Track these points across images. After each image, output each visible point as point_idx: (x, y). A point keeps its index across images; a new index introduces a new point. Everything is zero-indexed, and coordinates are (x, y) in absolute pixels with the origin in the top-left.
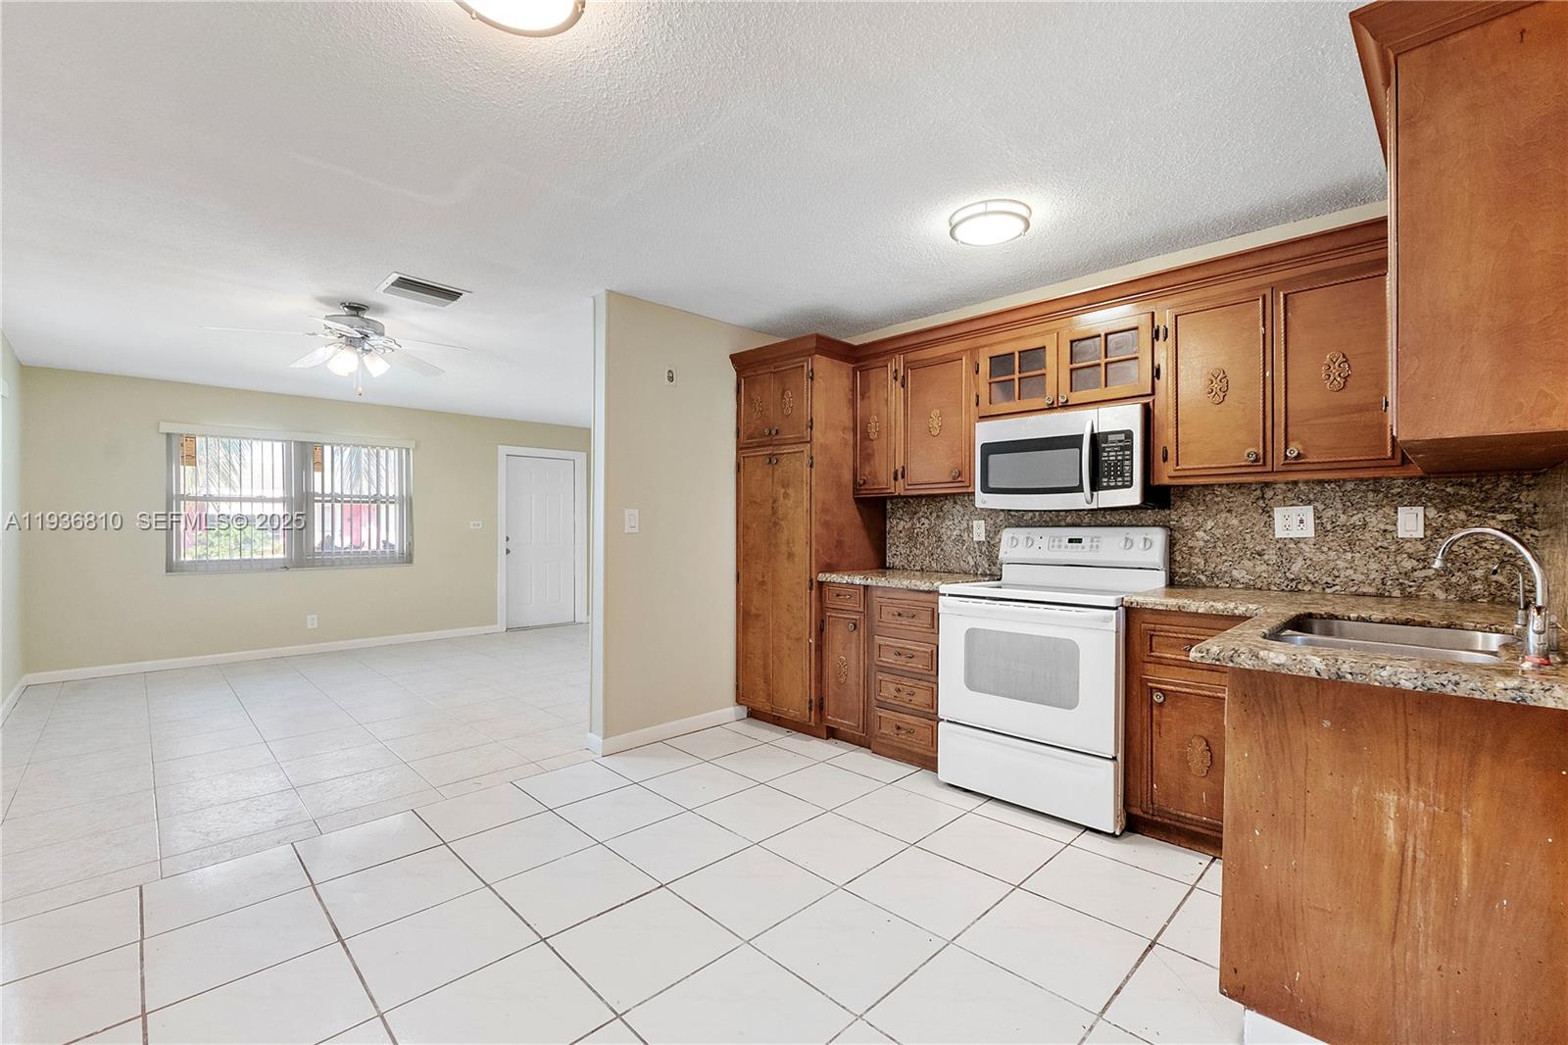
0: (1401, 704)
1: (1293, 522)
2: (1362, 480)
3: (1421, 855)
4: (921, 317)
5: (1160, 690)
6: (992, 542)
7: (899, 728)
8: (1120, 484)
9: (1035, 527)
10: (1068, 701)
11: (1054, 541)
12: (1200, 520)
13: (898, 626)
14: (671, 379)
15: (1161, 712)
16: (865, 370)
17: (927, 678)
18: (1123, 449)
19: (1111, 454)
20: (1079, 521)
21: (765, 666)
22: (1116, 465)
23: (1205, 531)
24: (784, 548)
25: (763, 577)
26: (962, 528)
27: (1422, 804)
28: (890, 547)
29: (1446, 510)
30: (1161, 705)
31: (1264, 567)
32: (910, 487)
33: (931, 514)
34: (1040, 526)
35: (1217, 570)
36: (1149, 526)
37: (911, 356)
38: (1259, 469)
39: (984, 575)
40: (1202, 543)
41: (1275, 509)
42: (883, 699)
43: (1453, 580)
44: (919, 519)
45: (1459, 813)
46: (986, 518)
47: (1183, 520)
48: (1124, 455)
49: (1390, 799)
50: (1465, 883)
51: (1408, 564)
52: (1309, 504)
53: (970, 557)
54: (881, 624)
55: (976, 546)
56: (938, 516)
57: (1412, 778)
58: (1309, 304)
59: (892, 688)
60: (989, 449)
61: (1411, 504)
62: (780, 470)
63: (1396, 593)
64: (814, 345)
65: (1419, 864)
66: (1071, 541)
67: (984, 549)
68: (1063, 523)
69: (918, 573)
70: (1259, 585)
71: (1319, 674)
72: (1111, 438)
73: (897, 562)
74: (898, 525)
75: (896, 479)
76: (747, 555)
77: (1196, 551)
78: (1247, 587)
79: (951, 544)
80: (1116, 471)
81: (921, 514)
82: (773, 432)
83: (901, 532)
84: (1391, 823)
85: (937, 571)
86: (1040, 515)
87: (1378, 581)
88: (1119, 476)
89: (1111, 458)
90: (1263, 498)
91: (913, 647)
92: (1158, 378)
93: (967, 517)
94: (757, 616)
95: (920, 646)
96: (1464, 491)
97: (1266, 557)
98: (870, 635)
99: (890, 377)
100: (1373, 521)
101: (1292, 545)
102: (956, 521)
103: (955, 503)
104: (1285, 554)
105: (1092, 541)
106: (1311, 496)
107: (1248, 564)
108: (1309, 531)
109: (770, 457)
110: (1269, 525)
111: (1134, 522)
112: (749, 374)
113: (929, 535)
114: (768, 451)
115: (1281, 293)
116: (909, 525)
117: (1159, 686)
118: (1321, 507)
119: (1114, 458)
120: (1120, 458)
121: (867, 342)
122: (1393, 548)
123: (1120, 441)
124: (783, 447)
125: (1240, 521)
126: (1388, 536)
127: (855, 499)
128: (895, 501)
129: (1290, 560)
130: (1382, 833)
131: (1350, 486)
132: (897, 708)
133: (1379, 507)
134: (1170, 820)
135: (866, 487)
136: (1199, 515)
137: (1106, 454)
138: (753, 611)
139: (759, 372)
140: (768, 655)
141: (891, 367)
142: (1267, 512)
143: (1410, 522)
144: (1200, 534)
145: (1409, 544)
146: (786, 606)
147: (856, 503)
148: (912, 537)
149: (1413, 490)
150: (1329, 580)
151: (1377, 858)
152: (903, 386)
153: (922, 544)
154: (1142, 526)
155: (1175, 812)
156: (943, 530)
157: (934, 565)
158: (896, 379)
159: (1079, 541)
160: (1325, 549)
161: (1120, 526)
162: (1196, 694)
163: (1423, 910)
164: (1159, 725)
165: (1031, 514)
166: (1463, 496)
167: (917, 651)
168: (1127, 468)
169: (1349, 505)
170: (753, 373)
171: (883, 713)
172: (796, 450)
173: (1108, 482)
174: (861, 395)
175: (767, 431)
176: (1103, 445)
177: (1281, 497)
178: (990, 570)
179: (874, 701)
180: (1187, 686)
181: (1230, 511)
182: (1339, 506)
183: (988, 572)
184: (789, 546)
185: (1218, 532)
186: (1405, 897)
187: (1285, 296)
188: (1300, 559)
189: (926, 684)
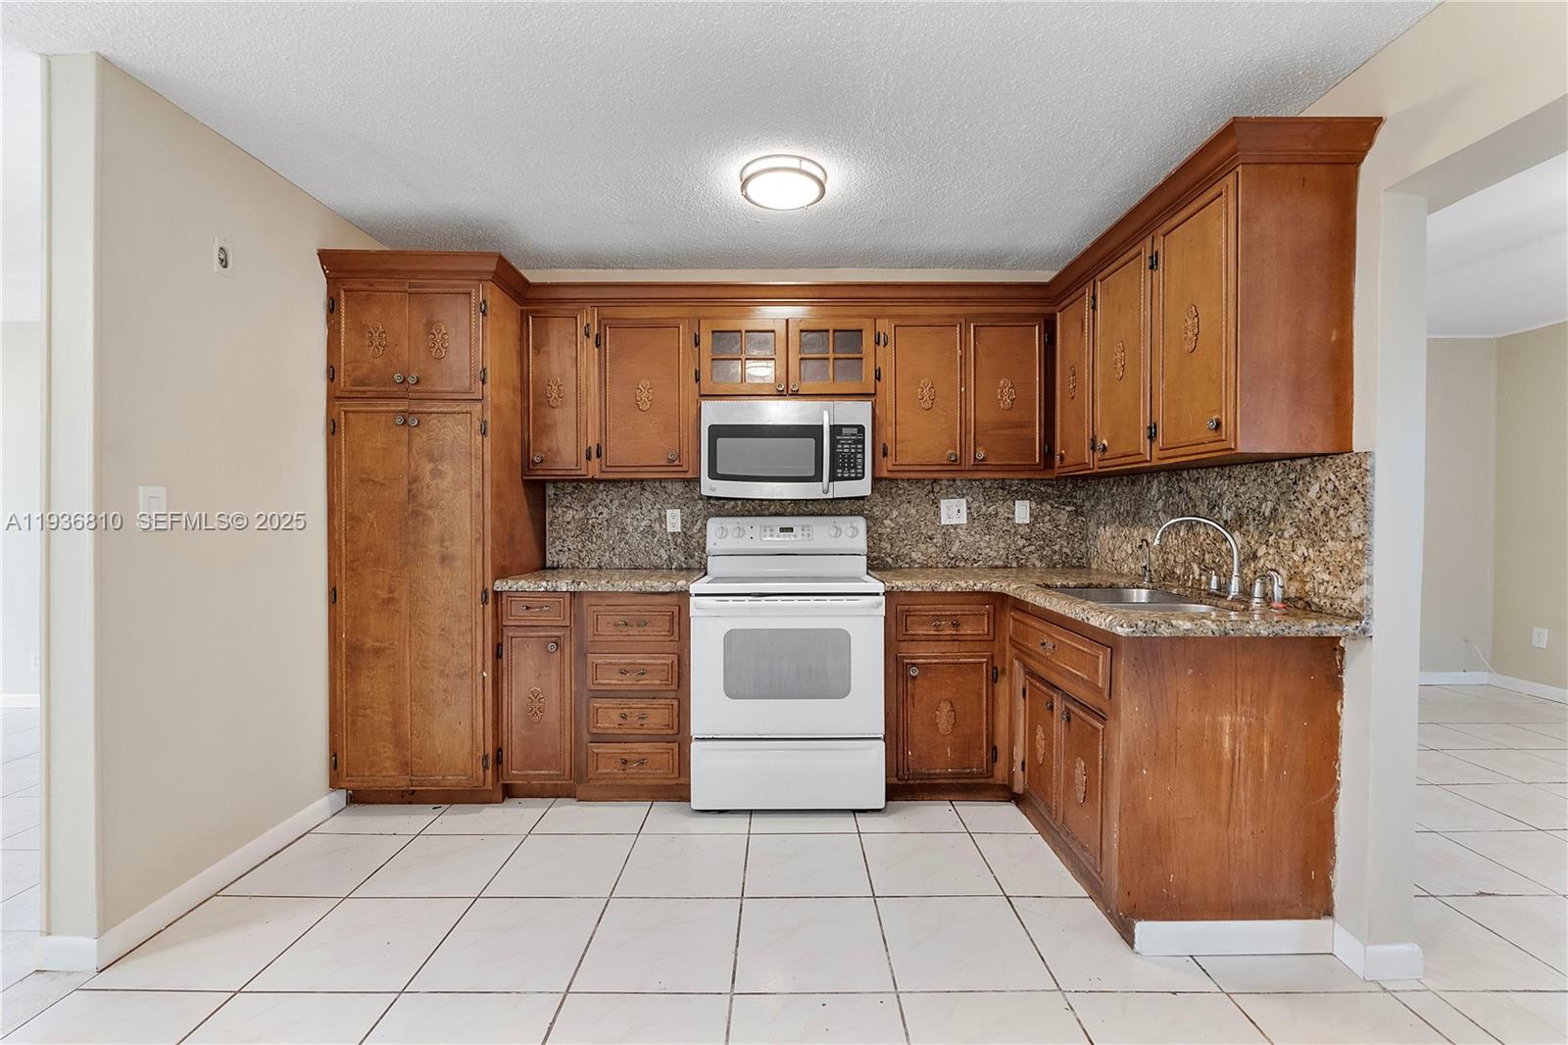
0: (1234, 649)
1: (953, 511)
2: (995, 480)
3: (1243, 756)
4: (598, 268)
5: (914, 665)
6: (689, 533)
7: (625, 762)
8: (853, 475)
9: (737, 516)
10: (840, 690)
11: (765, 531)
12: (888, 509)
13: (622, 638)
14: (224, 263)
15: (914, 684)
16: (541, 318)
17: (663, 694)
18: (856, 442)
19: (845, 446)
20: (782, 510)
21: (396, 723)
22: (849, 458)
23: (891, 520)
24: (434, 549)
25: (391, 591)
26: (652, 517)
27: (1243, 718)
28: (554, 542)
29: (1041, 504)
30: (914, 678)
31: (934, 549)
32: (609, 469)
33: (611, 501)
34: (743, 516)
35: (900, 553)
36: (845, 515)
37: (608, 312)
38: (956, 468)
39: (680, 569)
40: (889, 530)
41: (942, 501)
42: (600, 731)
43: (1045, 553)
44: (595, 507)
45: (1263, 719)
46: (682, 507)
47: (875, 509)
48: (856, 448)
49: (1226, 719)
50: (1266, 767)
51: (1021, 543)
52: (963, 497)
53: (662, 551)
54: (597, 638)
55: (670, 538)
56: (621, 505)
57: (1239, 702)
58: (990, 335)
59: (615, 716)
60: (717, 432)
61: (1022, 499)
62: (425, 436)
63: (1014, 565)
64: (494, 269)
65: (1242, 762)
66: (782, 530)
67: (679, 540)
68: (766, 512)
69: (594, 572)
70: (929, 565)
71: (1213, 633)
72: (844, 430)
73: (564, 559)
74: (565, 515)
75: (589, 458)
76: (353, 561)
77: (885, 537)
78: (923, 566)
79: (637, 536)
80: (849, 463)
81: (598, 501)
82: (412, 381)
83: (568, 523)
84: (1227, 737)
85: (621, 568)
86: (742, 504)
87: (1004, 557)
88: (852, 468)
89: (845, 450)
90: (933, 491)
91: (647, 661)
92: (879, 380)
93: (658, 506)
94: (378, 652)
95: (656, 658)
96: (1050, 490)
97: (935, 541)
98: (582, 653)
99: (581, 332)
100: (1001, 510)
101: (952, 531)
102: (644, 510)
103: (643, 489)
104: (947, 538)
105: (803, 530)
106: (965, 491)
107: (923, 547)
108: (963, 520)
109: (406, 415)
110: (937, 514)
111: (833, 512)
112: (357, 287)
113: (609, 526)
114: (403, 406)
115: (972, 325)
116: (581, 514)
117: (913, 661)
118: (970, 500)
119: (847, 450)
120: (853, 451)
121: (548, 281)
122: (1013, 531)
123: (853, 435)
124: (428, 403)
125: (917, 511)
126: (1010, 522)
127: (524, 481)
128: (560, 485)
129: (951, 543)
130: (1222, 747)
131: (988, 484)
132: (625, 738)
133: (1005, 500)
134: (921, 780)
135: (545, 466)
136: (887, 505)
137: (840, 446)
138: (369, 643)
139: (377, 287)
140: (401, 707)
141: (583, 320)
142: (936, 503)
143: (1022, 511)
144: (887, 522)
145: (1021, 528)
146: (438, 631)
147: (524, 486)
148: (585, 529)
149: (1024, 489)
150: (976, 557)
151: (1220, 764)
152: (598, 346)
153: (599, 536)
154: (841, 515)
155: (927, 772)
156: (629, 520)
157: (616, 561)
158: (587, 335)
159: (791, 530)
160: (973, 533)
161: (821, 515)
162: (943, 663)
163: (1244, 794)
164: (913, 696)
165: (732, 503)
166: (1050, 494)
167: (653, 664)
168: (860, 461)
169: (989, 500)
170: (365, 287)
171: (597, 748)
172: (457, 409)
173: (842, 473)
174: (534, 347)
175: (397, 378)
176: (838, 438)
177: (944, 491)
178: (686, 563)
179: (587, 735)
180: (935, 657)
181: (909, 502)
182: (982, 499)
183: (685, 566)
184: (442, 545)
185: (901, 520)
186: (1235, 789)
187: (975, 327)
188: (957, 541)
189: (662, 701)
